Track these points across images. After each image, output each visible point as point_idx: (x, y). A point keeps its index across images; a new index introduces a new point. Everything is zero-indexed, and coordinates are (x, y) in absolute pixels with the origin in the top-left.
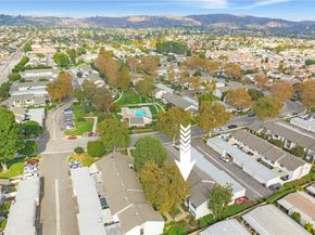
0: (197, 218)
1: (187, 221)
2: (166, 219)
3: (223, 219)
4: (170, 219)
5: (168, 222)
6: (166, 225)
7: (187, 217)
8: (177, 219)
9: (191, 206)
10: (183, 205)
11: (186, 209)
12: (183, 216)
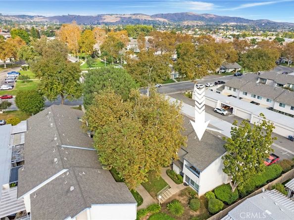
0: (201, 193)
1: (183, 200)
2: (140, 201)
3: (249, 193)
4: (148, 200)
5: (144, 206)
6: (139, 213)
7: (181, 194)
8: (161, 199)
9: (187, 172)
10: (170, 173)
11: (178, 179)
12: (174, 190)
